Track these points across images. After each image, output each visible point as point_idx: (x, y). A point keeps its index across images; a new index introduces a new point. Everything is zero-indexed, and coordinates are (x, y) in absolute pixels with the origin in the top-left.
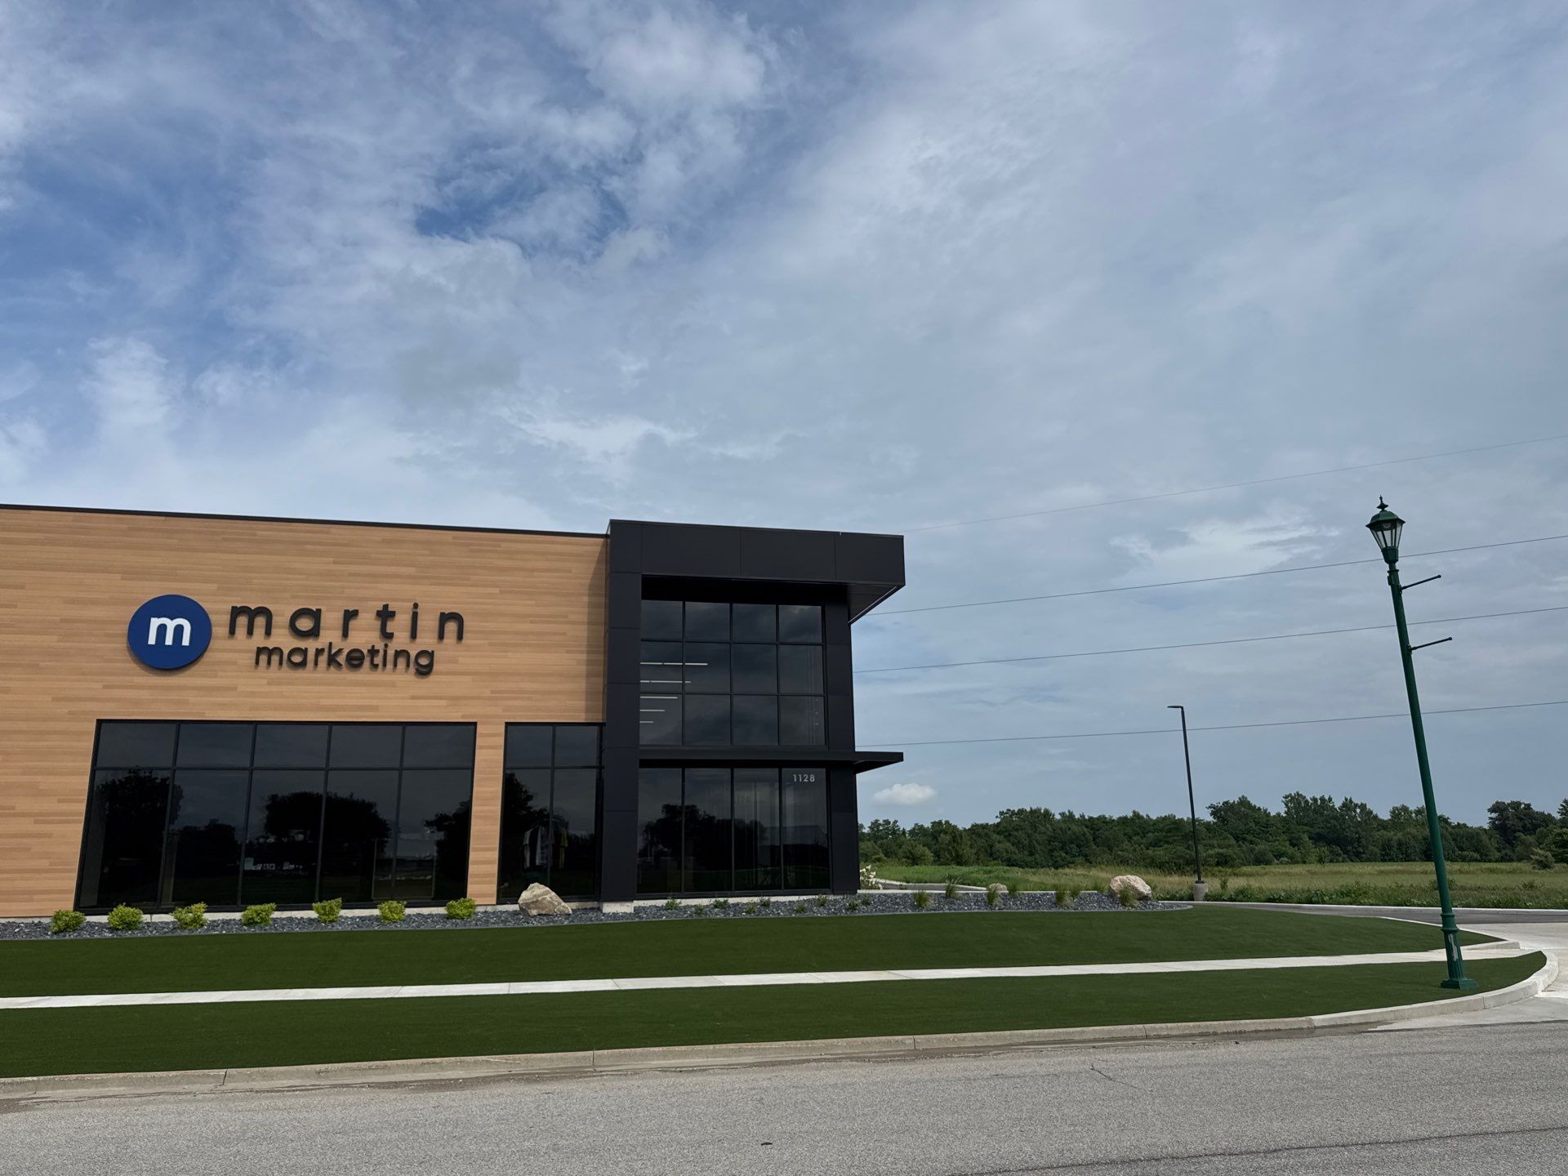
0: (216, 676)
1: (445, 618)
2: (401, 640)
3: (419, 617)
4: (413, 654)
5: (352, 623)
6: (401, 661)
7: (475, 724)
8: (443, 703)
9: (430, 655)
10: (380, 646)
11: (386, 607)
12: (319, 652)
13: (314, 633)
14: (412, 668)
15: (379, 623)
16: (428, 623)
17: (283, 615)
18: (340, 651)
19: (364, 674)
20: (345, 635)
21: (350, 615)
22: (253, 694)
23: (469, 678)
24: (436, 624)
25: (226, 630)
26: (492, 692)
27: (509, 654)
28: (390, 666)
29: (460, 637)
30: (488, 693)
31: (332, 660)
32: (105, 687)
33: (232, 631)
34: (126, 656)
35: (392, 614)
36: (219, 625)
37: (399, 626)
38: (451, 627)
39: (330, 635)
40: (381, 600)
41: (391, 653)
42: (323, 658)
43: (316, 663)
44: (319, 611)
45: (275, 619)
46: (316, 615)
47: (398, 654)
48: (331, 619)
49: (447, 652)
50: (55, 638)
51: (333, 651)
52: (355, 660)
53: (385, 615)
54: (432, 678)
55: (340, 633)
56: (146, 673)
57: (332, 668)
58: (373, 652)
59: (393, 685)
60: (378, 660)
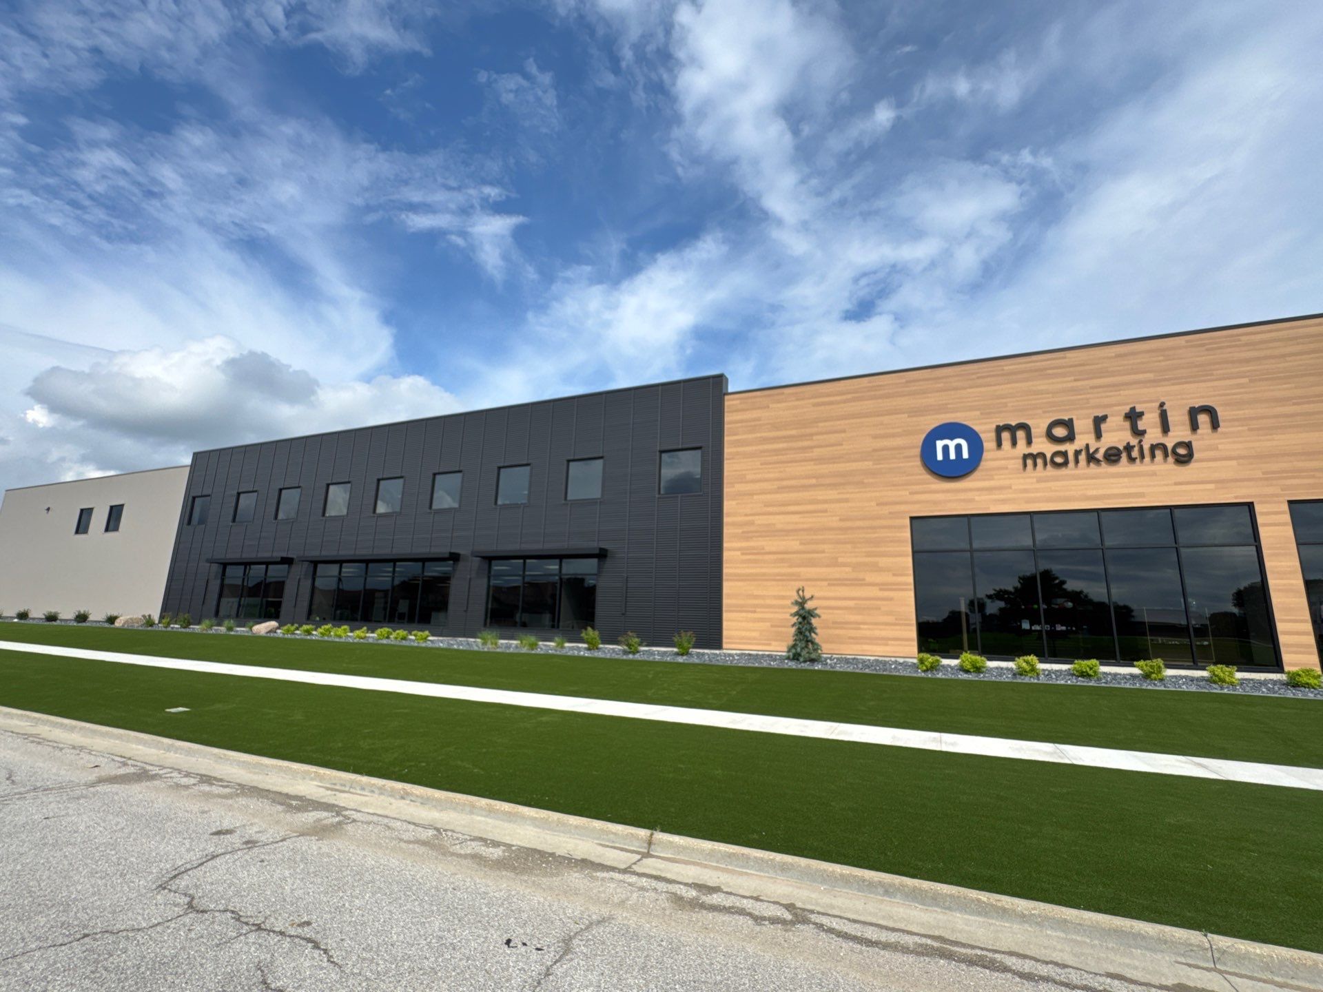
0: (993, 479)
1: (1193, 413)
2: (1153, 435)
3: (1169, 414)
4: (1170, 446)
5: (1103, 426)
6: (1159, 453)
7: (1250, 506)
8: (1212, 486)
9: (1188, 445)
10: (1134, 442)
11: (1133, 409)
12: (1077, 453)
13: (1070, 438)
14: (1171, 459)
15: (1127, 424)
16: (1178, 418)
17: (1038, 427)
18: (1097, 450)
19: (1123, 466)
20: (1098, 435)
21: (1099, 421)
22: (1026, 491)
23: (1234, 463)
24: (1186, 418)
25: (993, 445)
26: (1263, 473)
27: (1276, 436)
28: (1147, 459)
29: (1215, 425)
30: (1259, 474)
31: (1091, 458)
32: (911, 493)
33: (999, 444)
34: (921, 470)
35: (1141, 414)
36: (988, 441)
37: (1150, 422)
38: (1203, 419)
39: (1084, 438)
40: (1128, 404)
41: (1146, 447)
42: (1083, 457)
43: (1077, 462)
44: (1071, 420)
45: (1033, 431)
46: (1068, 424)
47: (1153, 448)
48: (1083, 426)
49: (1203, 439)
50: (871, 463)
51: (1091, 451)
52: (1112, 456)
53: (1133, 417)
54: (1193, 465)
55: (1093, 436)
56: (936, 481)
57: (1092, 464)
58: (1129, 448)
59: (1154, 474)
60: (1135, 453)
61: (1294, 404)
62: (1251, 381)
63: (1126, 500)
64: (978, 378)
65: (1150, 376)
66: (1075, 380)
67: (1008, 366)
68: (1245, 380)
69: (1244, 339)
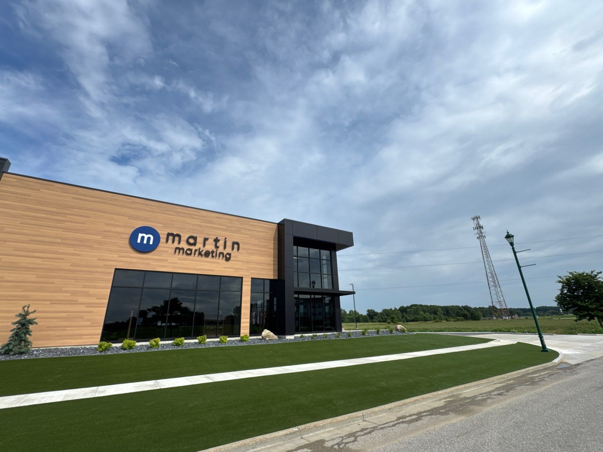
0: (161, 256)
1: (234, 243)
2: (221, 249)
3: (227, 242)
4: (225, 254)
5: (207, 242)
6: (221, 256)
7: (242, 278)
8: (233, 270)
9: (230, 254)
10: (215, 250)
11: (217, 238)
12: (196, 250)
13: (194, 244)
14: (224, 259)
15: (214, 243)
16: (229, 244)
17: (184, 237)
18: (202, 251)
19: (210, 259)
20: (204, 245)
21: (206, 240)
22: (173, 263)
23: (240, 263)
24: (231, 245)
25: (165, 240)
26: (247, 268)
27: (252, 256)
28: (217, 257)
29: (238, 249)
30: (246, 268)
31: (200, 254)
32: (119, 256)
33: (167, 241)
34: (128, 246)
35: (219, 240)
36: (163, 239)
37: (221, 244)
38: (236, 246)
39: (199, 245)
40: (215, 235)
41: (218, 253)
42: (197, 253)
43: (195, 254)
44: (196, 237)
45: (182, 238)
46: (195, 238)
47: (220, 253)
48: (200, 240)
49: (234, 253)
50: (100, 237)
51: (201, 251)
52: (207, 254)
53: (216, 241)
54: (230, 262)
55: (202, 245)
56: (134, 252)
57: (200, 256)
58: (213, 252)
59: (218, 263)
60: (214, 255)
61: (258, 247)
62: (250, 237)
63: (207, 272)
64: (166, 210)
65: (224, 227)
66: (201, 222)
67: (179, 209)
68: (248, 236)
69: (251, 223)
